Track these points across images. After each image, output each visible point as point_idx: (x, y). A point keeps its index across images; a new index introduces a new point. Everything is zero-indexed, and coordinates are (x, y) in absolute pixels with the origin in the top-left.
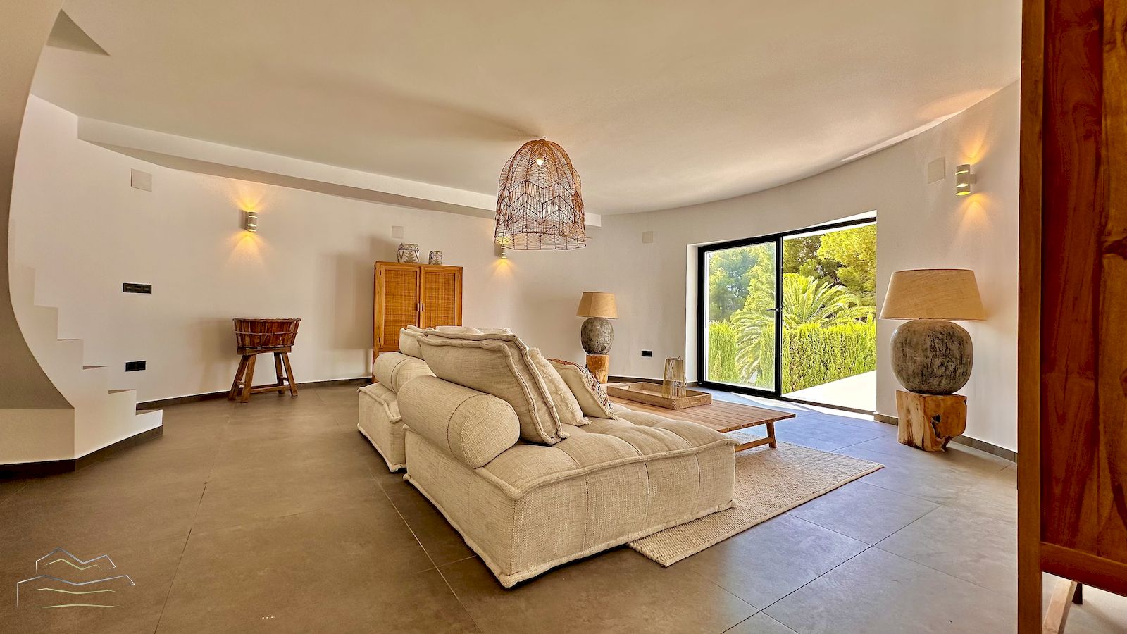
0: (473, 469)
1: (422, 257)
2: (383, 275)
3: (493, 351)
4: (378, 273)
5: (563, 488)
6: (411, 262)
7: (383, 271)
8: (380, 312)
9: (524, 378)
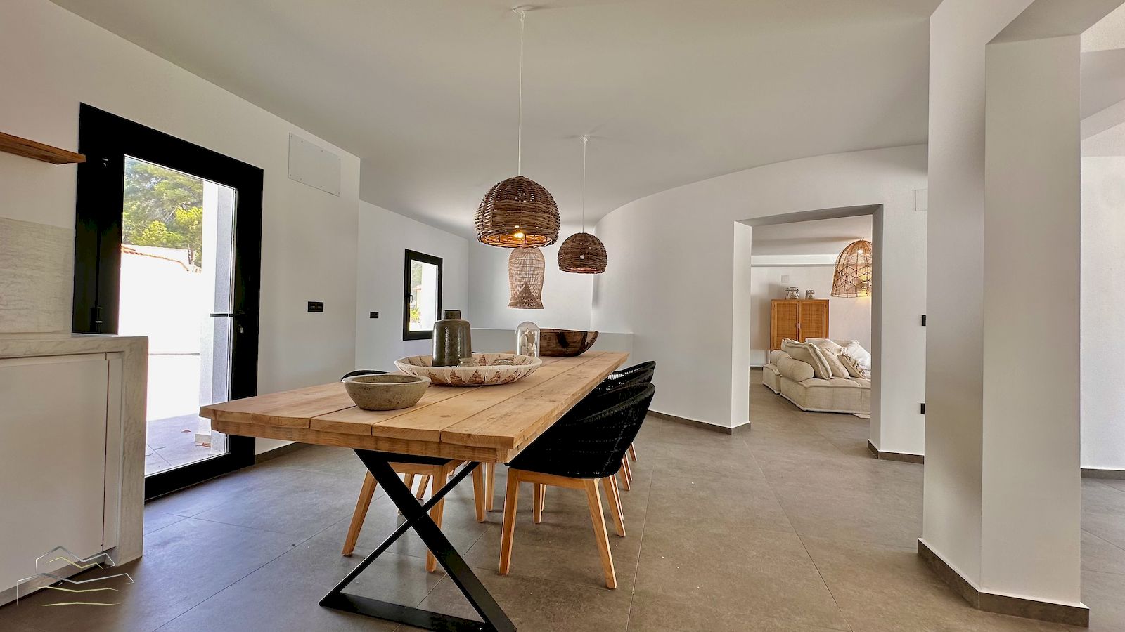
0: (797, 382)
1: (801, 294)
2: (776, 307)
3: (804, 348)
4: (773, 305)
5: (824, 389)
6: (793, 298)
7: (776, 305)
8: (774, 328)
9: (815, 358)
